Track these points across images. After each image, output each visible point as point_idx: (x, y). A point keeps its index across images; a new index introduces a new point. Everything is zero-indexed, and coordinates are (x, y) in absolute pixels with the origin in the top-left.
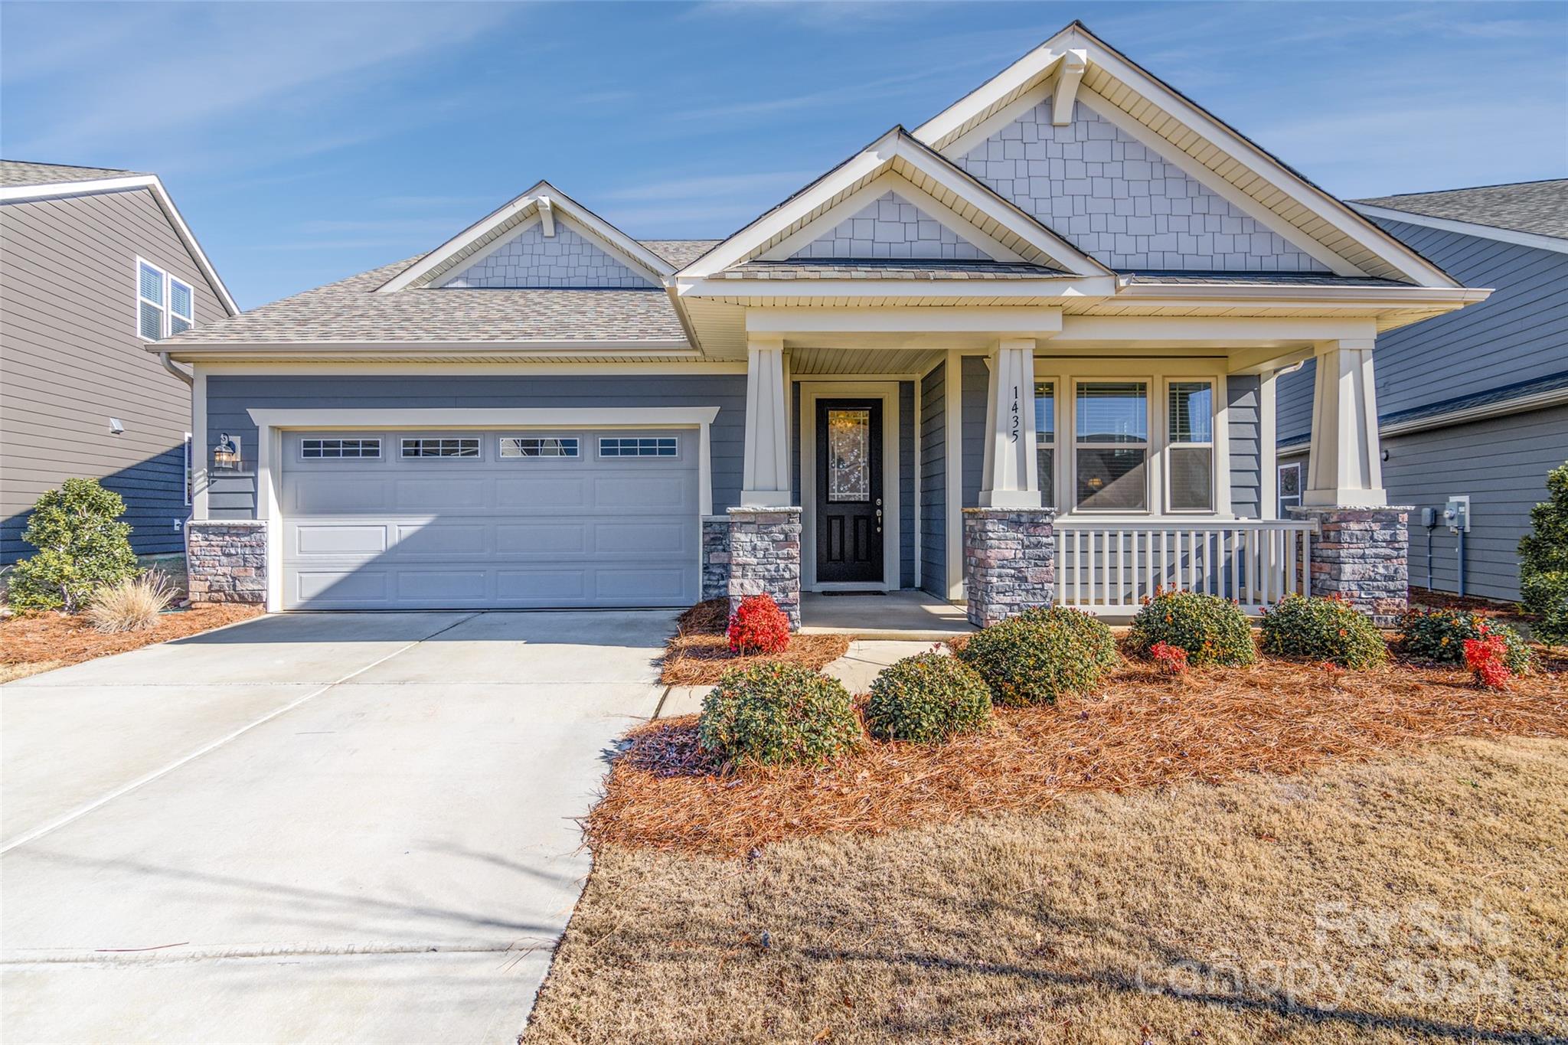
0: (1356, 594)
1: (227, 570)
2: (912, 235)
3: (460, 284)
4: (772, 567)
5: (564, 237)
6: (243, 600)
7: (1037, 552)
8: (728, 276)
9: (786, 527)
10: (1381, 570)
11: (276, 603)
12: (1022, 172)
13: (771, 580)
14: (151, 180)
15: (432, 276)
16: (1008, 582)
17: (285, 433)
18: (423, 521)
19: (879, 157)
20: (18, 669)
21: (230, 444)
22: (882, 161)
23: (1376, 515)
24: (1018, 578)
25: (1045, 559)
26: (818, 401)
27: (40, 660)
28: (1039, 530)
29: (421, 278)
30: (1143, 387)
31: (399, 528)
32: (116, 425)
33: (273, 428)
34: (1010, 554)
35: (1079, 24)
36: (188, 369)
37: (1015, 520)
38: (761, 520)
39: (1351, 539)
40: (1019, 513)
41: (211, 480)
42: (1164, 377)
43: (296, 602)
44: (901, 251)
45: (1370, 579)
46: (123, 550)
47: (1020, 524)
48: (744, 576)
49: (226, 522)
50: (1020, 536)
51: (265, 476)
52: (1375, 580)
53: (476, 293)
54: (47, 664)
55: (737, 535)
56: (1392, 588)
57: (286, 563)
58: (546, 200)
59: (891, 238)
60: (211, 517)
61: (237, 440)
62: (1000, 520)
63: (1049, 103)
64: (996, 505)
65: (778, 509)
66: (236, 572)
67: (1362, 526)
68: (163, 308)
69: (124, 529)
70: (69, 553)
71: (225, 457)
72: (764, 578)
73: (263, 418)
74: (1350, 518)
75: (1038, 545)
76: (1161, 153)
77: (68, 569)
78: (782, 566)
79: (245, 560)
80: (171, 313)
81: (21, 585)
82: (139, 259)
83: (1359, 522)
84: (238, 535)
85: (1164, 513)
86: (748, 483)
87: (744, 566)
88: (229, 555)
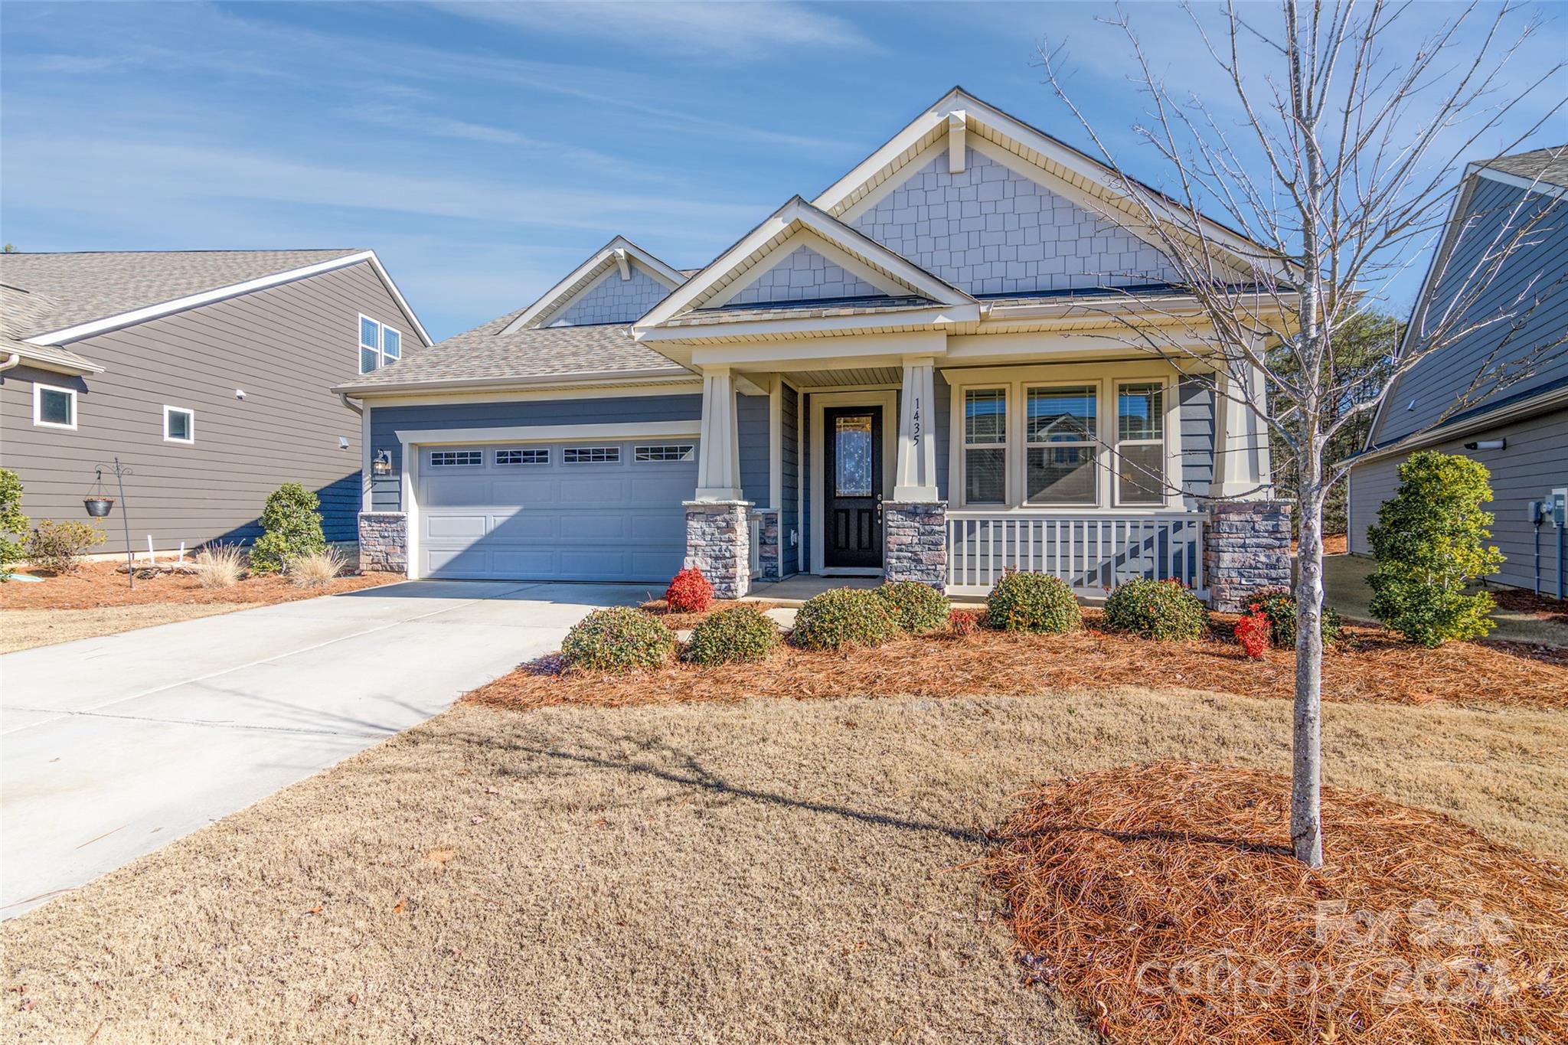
0: (1236, 580)
1: (383, 548)
2: (819, 280)
3: (562, 323)
4: (717, 548)
5: (638, 280)
6: (392, 570)
7: (930, 538)
8: (670, 324)
9: (727, 517)
10: (1263, 559)
11: (414, 573)
12: (923, 216)
13: (716, 558)
14: (369, 254)
15: (539, 318)
16: (906, 563)
17: (421, 448)
18: (511, 511)
19: (784, 221)
20: (241, 606)
21: (385, 457)
22: (786, 225)
23: (1258, 507)
24: (914, 560)
25: (936, 544)
26: (827, 410)
27: (255, 601)
28: (932, 520)
29: (531, 321)
30: (1092, 390)
31: (495, 516)
32: (344, 442)
33: (412, 445)
34: (908, 540)
35: (959, 87)
36: (359, 404)
37: (911, 512)
38: (709, 512)
39: (1230, 529)
40: (916, 506)
41: (374, 482)
42: (1113, 379)
43: (428, 573)
44: (811, 293)
45: (1251, 567)
46: (317, 532)
47: (917, 515)
48: (696, 555)
49: (382, 513)
50: (917, 525)
51: (406, 477)
52: (1256, 568)
53: (575, 329)
54: (257, 604)
55: (691, 523)
56: (1274, 576)
57: (421, 543)
58: (621, 252)
59: (804, 284)
60: (373, 510)
61: (388, 453)
62: (899, 512)
63: (946, 155)
64: (899, 498)
65: (723, 502)
66: (390, 549)
67: (1242, 517)
68: (378, 351)
69: (317, 518)
70: (284, 534)
71: (380, 467)
72: (711, 557)
73: (405, 437)
74: (1230, 510)
75: (932, 533)
76: (1048, 187)
77: (283, 545)
78: (724, 547)
79: (394, 541)
80: (384, 354)
81: (256, 555)
82: (361, 315)
83: (1239, 513)
84: (389, 523)
85: (1113, 506)
86: (701, 482)
87: (696, 547)
88: (384, 537)
